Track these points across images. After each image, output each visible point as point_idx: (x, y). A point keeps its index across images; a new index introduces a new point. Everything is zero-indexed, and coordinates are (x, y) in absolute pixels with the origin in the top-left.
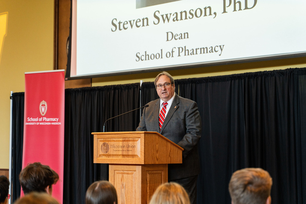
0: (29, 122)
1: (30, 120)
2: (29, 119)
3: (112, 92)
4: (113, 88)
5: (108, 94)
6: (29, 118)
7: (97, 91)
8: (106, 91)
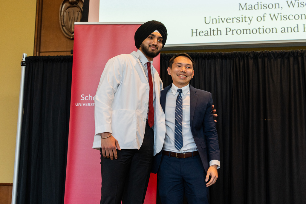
0: (85, 101)
1: (87, 98)
2: (84, 97)
3: (251, 62)
4: (252, 56)
5: (242, 64)
6: (84, 95)
7: (219, 60)
8: (237, 60)
